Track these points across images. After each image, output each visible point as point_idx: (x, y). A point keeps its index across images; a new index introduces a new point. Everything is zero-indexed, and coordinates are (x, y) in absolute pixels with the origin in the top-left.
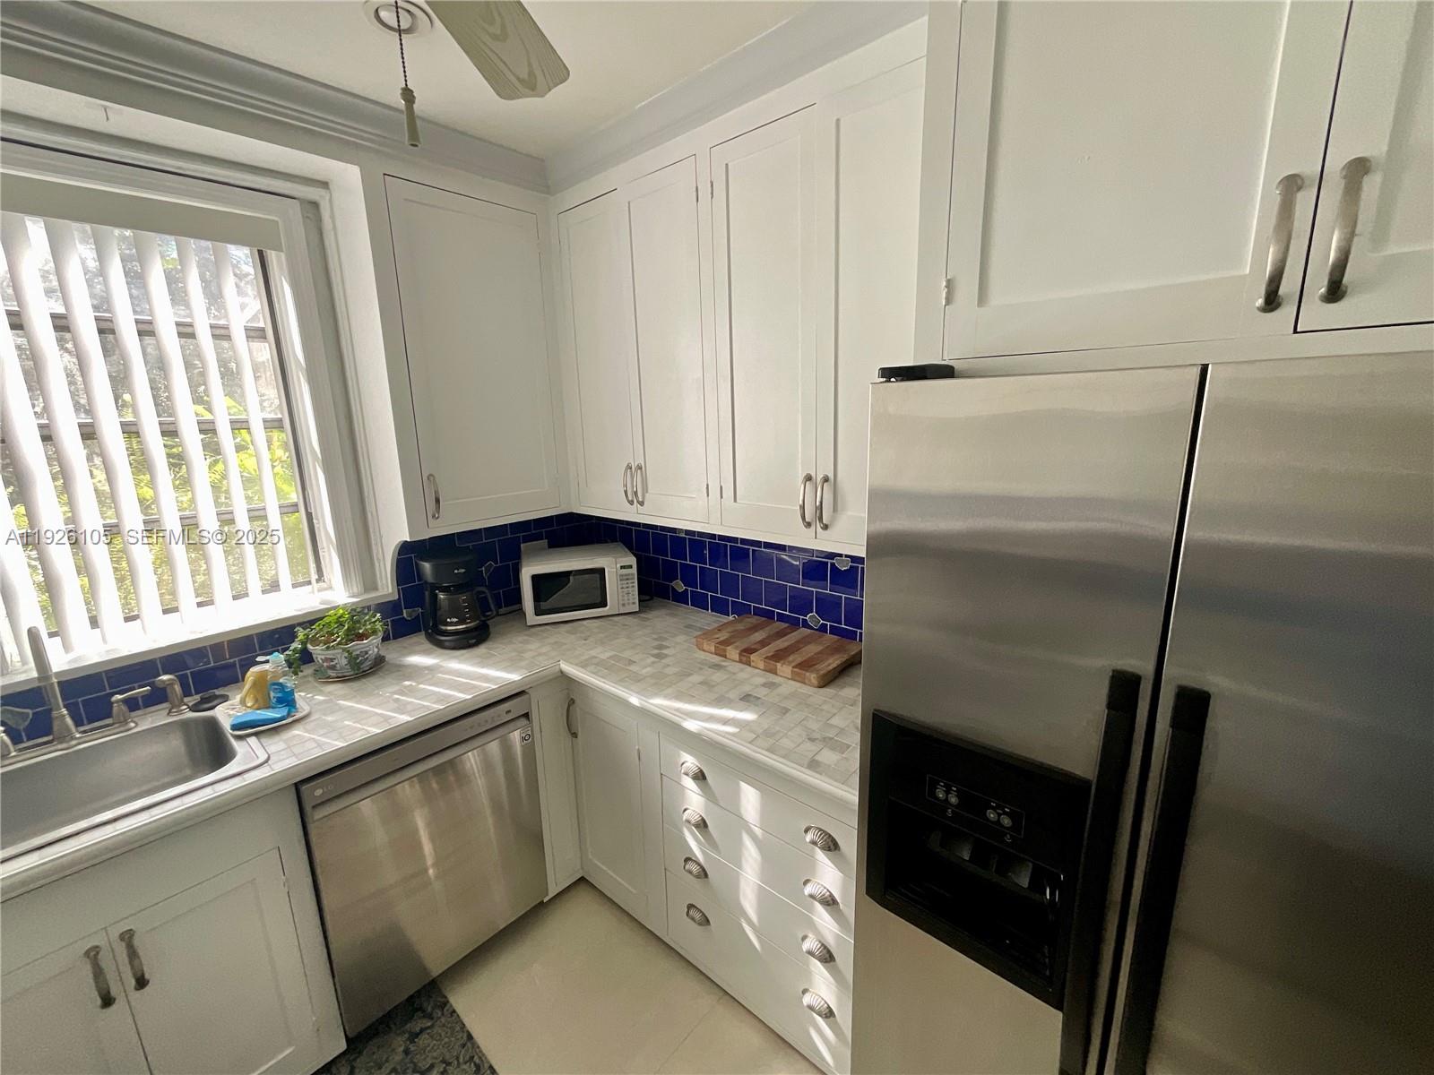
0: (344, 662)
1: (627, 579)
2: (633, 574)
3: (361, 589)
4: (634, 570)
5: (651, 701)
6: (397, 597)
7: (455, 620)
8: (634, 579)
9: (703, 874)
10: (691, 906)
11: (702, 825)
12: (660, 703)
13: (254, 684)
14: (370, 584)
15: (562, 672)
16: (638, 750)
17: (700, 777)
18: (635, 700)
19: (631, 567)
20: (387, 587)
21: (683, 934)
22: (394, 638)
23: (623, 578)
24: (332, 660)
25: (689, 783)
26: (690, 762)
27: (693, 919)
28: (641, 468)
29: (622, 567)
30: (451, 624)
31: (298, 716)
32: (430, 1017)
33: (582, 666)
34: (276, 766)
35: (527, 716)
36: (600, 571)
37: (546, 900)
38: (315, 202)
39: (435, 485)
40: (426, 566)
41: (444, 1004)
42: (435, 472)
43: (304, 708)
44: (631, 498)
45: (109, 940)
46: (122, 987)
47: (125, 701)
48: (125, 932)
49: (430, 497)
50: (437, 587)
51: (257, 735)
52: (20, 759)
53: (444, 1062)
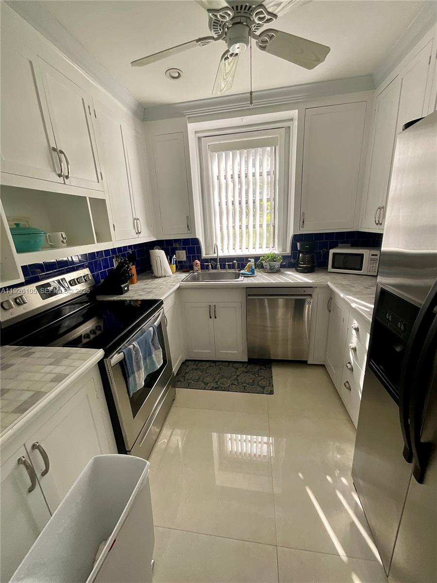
0: (269, 267)
1: (374, 261)
2: (377, 259)
3: (282, 250)
5: (347, 296)
6: (290, 255)
7: (302, 263)
8: (377, 261)
9: (352, 369)
10: (347, 382)
11: (355, 349)
12: (349, 298)
13: (248, 266)
14: (284, 250)
15: (328, 286)
16: (344, 318)
17: (357, 330)
18: (342, 295)
19: (377, 255)
20: (288, 251)
21: (343, 391)
22: (288, 268)
23: (372, 260)
24: (266, 266)
25: (354, 332)
26: (355, 324)
27: (345, 386)
28: (383, 208)
29: (372, 255)
31: (254, 275)
32: (266, 368)
33: (334, 284)
34: (243, 282)
35: (311, 295)
36: (362, 255)
37: (308, 363)
38: (290, 127)
39: (304, 216)
40: (298, 244)
41: (271, 368)
42: (305, 212)
43: (256, 274)
44: (377, 222)
45: (212, 305)
46: (213, 316)
47: (228, 265)
48: (215, 305)
49: (301, 220)
50: (300, 252)
51: (244, 277)
52: (212, 271)
53: (264, 377)
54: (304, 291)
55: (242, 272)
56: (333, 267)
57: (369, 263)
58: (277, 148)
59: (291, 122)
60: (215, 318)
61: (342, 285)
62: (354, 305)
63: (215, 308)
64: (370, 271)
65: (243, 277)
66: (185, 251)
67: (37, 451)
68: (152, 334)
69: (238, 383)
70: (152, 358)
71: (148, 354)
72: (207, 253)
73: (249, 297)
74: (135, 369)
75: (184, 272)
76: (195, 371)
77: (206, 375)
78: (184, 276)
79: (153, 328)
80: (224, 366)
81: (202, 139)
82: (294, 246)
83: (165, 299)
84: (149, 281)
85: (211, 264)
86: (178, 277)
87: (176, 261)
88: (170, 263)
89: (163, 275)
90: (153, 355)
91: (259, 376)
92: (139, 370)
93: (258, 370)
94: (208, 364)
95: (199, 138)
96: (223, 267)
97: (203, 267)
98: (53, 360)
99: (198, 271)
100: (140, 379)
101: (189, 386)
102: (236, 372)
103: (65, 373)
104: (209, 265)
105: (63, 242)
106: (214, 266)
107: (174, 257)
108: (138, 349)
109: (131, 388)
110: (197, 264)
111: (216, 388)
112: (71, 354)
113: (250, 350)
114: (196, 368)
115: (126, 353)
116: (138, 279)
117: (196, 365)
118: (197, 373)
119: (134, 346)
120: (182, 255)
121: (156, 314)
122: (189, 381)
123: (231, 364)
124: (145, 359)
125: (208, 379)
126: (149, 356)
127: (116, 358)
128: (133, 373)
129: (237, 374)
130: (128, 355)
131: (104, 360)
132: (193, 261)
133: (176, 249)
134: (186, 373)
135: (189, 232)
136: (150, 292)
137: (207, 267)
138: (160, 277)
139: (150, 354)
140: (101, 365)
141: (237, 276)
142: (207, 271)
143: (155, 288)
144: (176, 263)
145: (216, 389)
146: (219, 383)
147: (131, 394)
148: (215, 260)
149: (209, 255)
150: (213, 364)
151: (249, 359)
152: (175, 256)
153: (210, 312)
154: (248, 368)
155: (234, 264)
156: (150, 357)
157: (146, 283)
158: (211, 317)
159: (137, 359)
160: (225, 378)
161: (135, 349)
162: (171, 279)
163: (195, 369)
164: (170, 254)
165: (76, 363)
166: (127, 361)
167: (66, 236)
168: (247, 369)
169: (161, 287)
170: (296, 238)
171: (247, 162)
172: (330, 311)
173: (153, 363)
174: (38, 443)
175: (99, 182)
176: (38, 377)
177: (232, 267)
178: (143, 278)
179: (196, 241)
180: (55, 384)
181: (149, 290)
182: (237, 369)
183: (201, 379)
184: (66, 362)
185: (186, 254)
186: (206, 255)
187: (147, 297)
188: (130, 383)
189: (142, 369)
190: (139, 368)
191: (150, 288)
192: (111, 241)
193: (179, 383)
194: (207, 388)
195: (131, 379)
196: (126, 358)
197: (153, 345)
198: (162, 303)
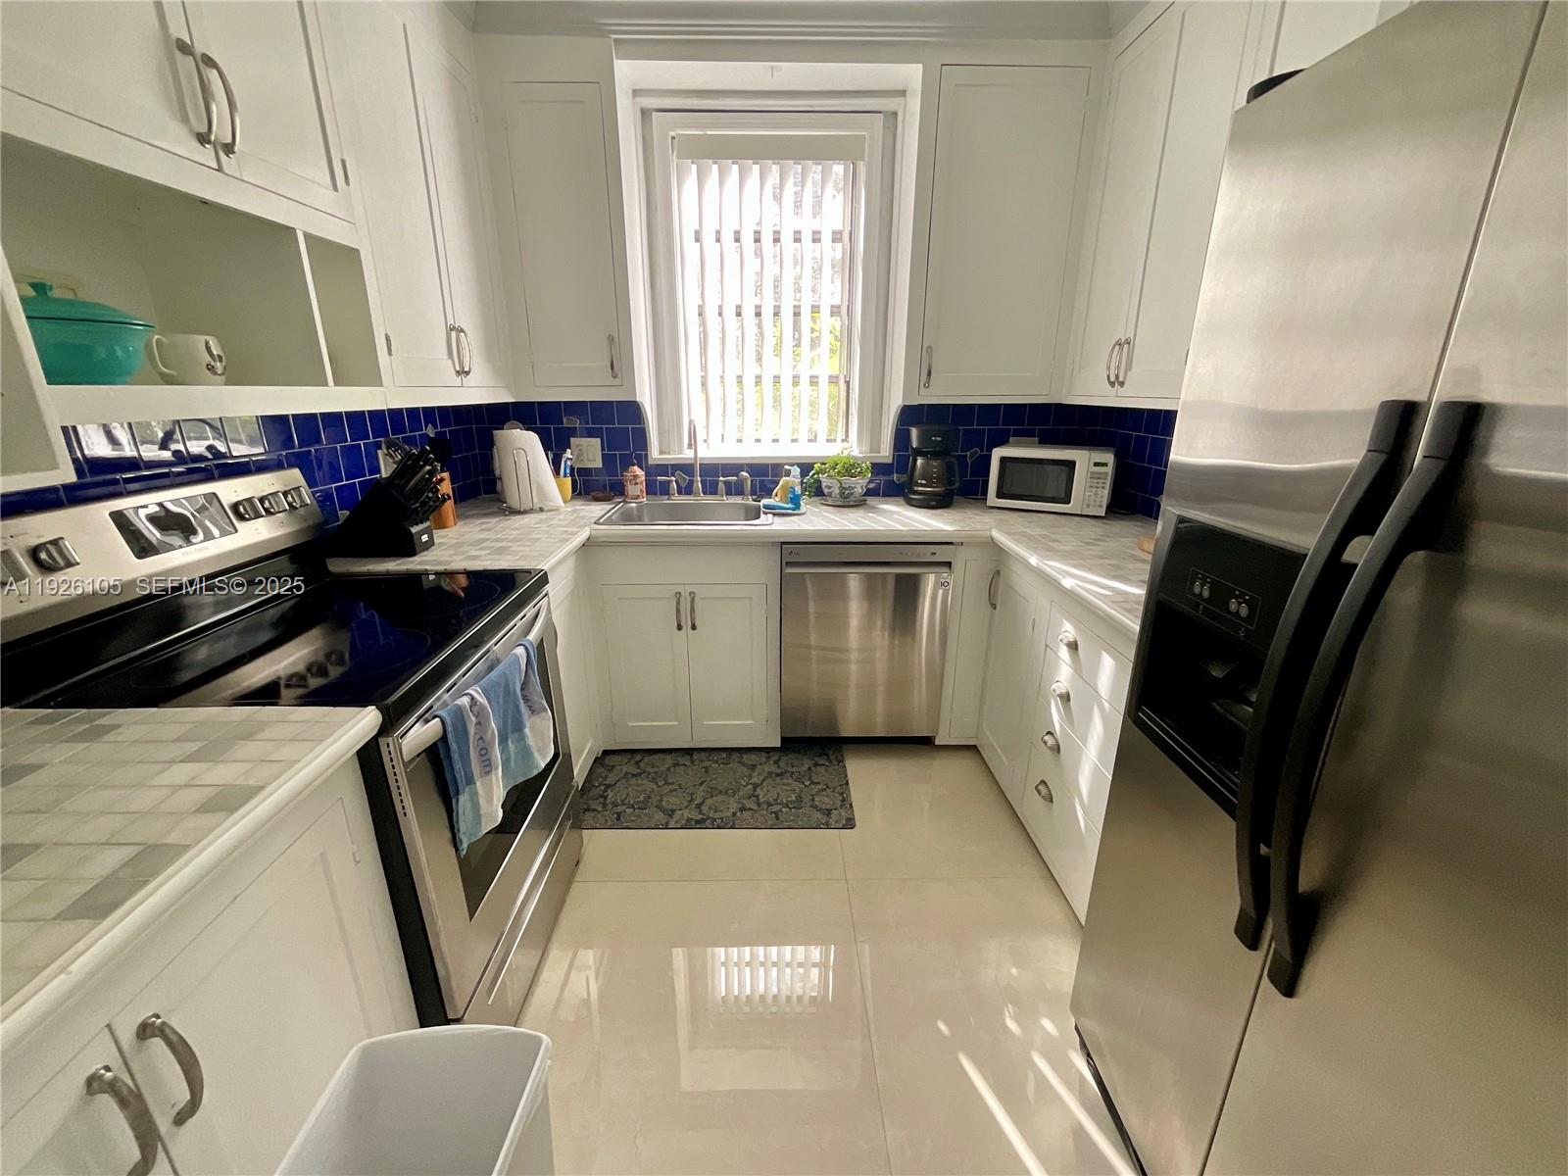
0: (837, 491)
1: (1098, 478)
2: (1107, 474)
3: (868, 449)
4: (1109, 470)
5: (1047, 562)
6: (891, 461)
7: (924, 482)
8: (1106, 479)
9: (1057, 749)
10: (1043, 782)
11: (1066, 698)
12: (1053, 566)
13: (782, 486)
14: (875, 447)
15: (992, 539)
16: (1034, 620)
17: (1073, 646)
18: (1033, 560)
19: (1106, 465)
20: (886, 453)
21: (1031, 808)
22: (884, 496)
23: (1095, 476)
24: (830, 487)
25: (1064, 653)
26: (1069, 631)
27: (1039, 793)
28: (1129, 343)
29: (1096, 464)
30: (922, 485)
31: (799, 512)
32: (830, 762)
33: (1008, 534)
34: (773, 527)
35: (949, 564)
36: (1070, 465)
37: (936, 743)
38: (895, 114)
39: (930, 357)
40: (914, 432)
41: (841, 761)
42: (933, 346)
43: (803, 509)
44: (1112, 379)
45: (685, 591)
46: (687, 623)
47: (725, 482)
48: (692, 594)
49: (924, 370)
50: (918, 452)
51: (774, 514)
52: (678, 499)
53: (826, 785)
54: (934, 554)
55: (765, 501)
56: (1000, 495)
57: (1088, 485)
58: (862, 167)
59: (900, 100)
60: (694, 627)
61: (1030, 538)
62: (1068, 583)
63: (692, 602)
64: (1088, 506)
65: (771, 515)
66: (599, 440)
67: (157, 1044)
68: (524, 667)
69: (759, 805)
70: (522, 738)
71: (513, 727)
72: (665, 450)
73: (790, 570)
74: (476, 768)
75: (597, 499)
76: (633, 781)
77: (667, 789)
78: (598, 509)
79: (526, 649)
80: (717, 762)
81: (654, 114)
82: (901, 439)
83: (553, 568)
84: (493, 521)
85: (676, 481)
86: (582, 514)
87: (572, 468)
88: (556, 471)
89: (537, 506)
90: (527, 731)
91: (812, 783)
92: (488, 773)
93: (809, 769)
94: (669, 759)
95: (645, 114)
96: (711, 489)
97: (652, 489)
98: (194, 746)
99: (637, 497)
100: (488, 800)
101: (618, 823)
102: (750, 777)
103: (251, 782)
104: (670, 482)
105: (210, 368)
106: (683, 486)
107: (568, 454)
108: (486, 708)
109: (463, 826)
110: (636, 477)
111: (697, 822)
112: (263, 725)
113: (788, 714)
114: (636, 771)
115: (448, 720)
116: (459, 517)
117: (637, 763)
118: (640, 785)
119: (473, 698)
120: (588, 451)
121: (529, 611)
122: (620, 809)
123: (736, 756)
124: (503, 740)
125: (672, 801)
126: (513, 733)
127: (418, 734)
128: (470, 781)
129: (755, 780)
130: (455, 729)
131: (382, 741)
132: (625, 468)
133: (572, 432)
134: (608, 787)
135: (617, 381)
136: (502, 551)
137: (665, 490)
138: (525, 512)
139: (519, 727)
140: (369, 759)
141: (755, 513)
142: (665, 500)
143: (515, 540)
144: (572, 474)
145: (700, 824)
146: (705, 808)
147: (465, 845)
148: (686, 468)
149: (669, 453)
150: (685, 760)
151: (784, 740)
152: (569, 451)
153: (678, 611)
154: (781, 764)
155: (741, 483)
156: (516, 735)
157: (484, 526)
158: (679, 628)
159: (481, 738)
160: (720, 792)
161: (475, 709)
162: (561, 517)
163: (634, 775)
164: (555, 446)
165: (287, 752)
166: (454, 746)
167: (224, 352)
168: (779, 767)
169: (534, 536)
170: (910, 415)
171: (778, 198)
172: (994, 607)
173: (526, 753)
174: (158, 1017)
175: (335, 189)
176: (146, 800)
177: (734, 490)
178: (471, 513)
179: (631, 411)
180: (220, 815)
181: (501, 544)
182: (753, 767)
183: (655, 799)
184: (249, 749)
185: (603, 450)
186: (661, 453)
187: (497, 563)
188: (461, 811)
189: (497, 768)
190: (488, 767)
191: (502, 540)
192: (381, 385)
193: (588, 816)
194: (672, 824)
195: (463, 801)
196: (450, 736)
197: (526, 700)
198: (544, 580)
